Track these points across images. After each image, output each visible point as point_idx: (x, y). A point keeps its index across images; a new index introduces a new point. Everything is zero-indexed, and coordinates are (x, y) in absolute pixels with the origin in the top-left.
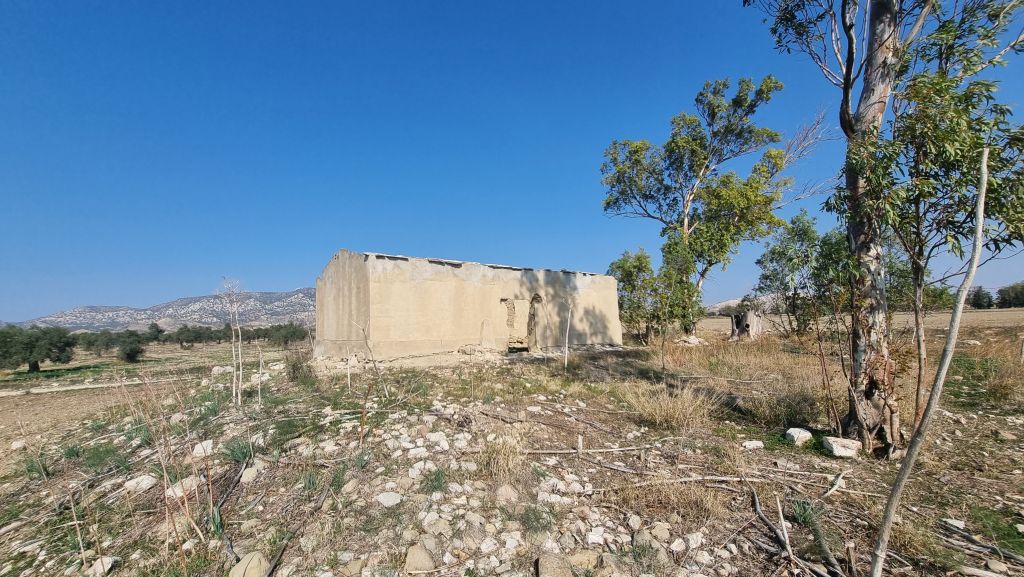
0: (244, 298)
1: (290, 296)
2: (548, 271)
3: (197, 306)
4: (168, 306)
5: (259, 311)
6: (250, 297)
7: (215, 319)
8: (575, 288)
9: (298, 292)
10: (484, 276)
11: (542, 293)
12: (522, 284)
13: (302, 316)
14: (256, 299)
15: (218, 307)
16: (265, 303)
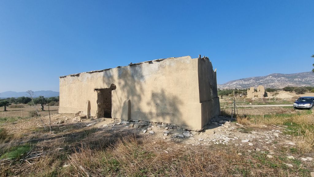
0: (249, 80)
1: (266, 77)
2: (119, 67)
3: (235, 83)
4: (227, 83)
5: (255, 83)
6: (251, 79)
7: (240, 87)
8: (142, 77)
9: (269, 75)
10: (88, 78)
11: (116, 84)
12: (104, 81)
13: (272, 84)
14: (253, 79)
15: (241, 83)
16: (257, 80)
